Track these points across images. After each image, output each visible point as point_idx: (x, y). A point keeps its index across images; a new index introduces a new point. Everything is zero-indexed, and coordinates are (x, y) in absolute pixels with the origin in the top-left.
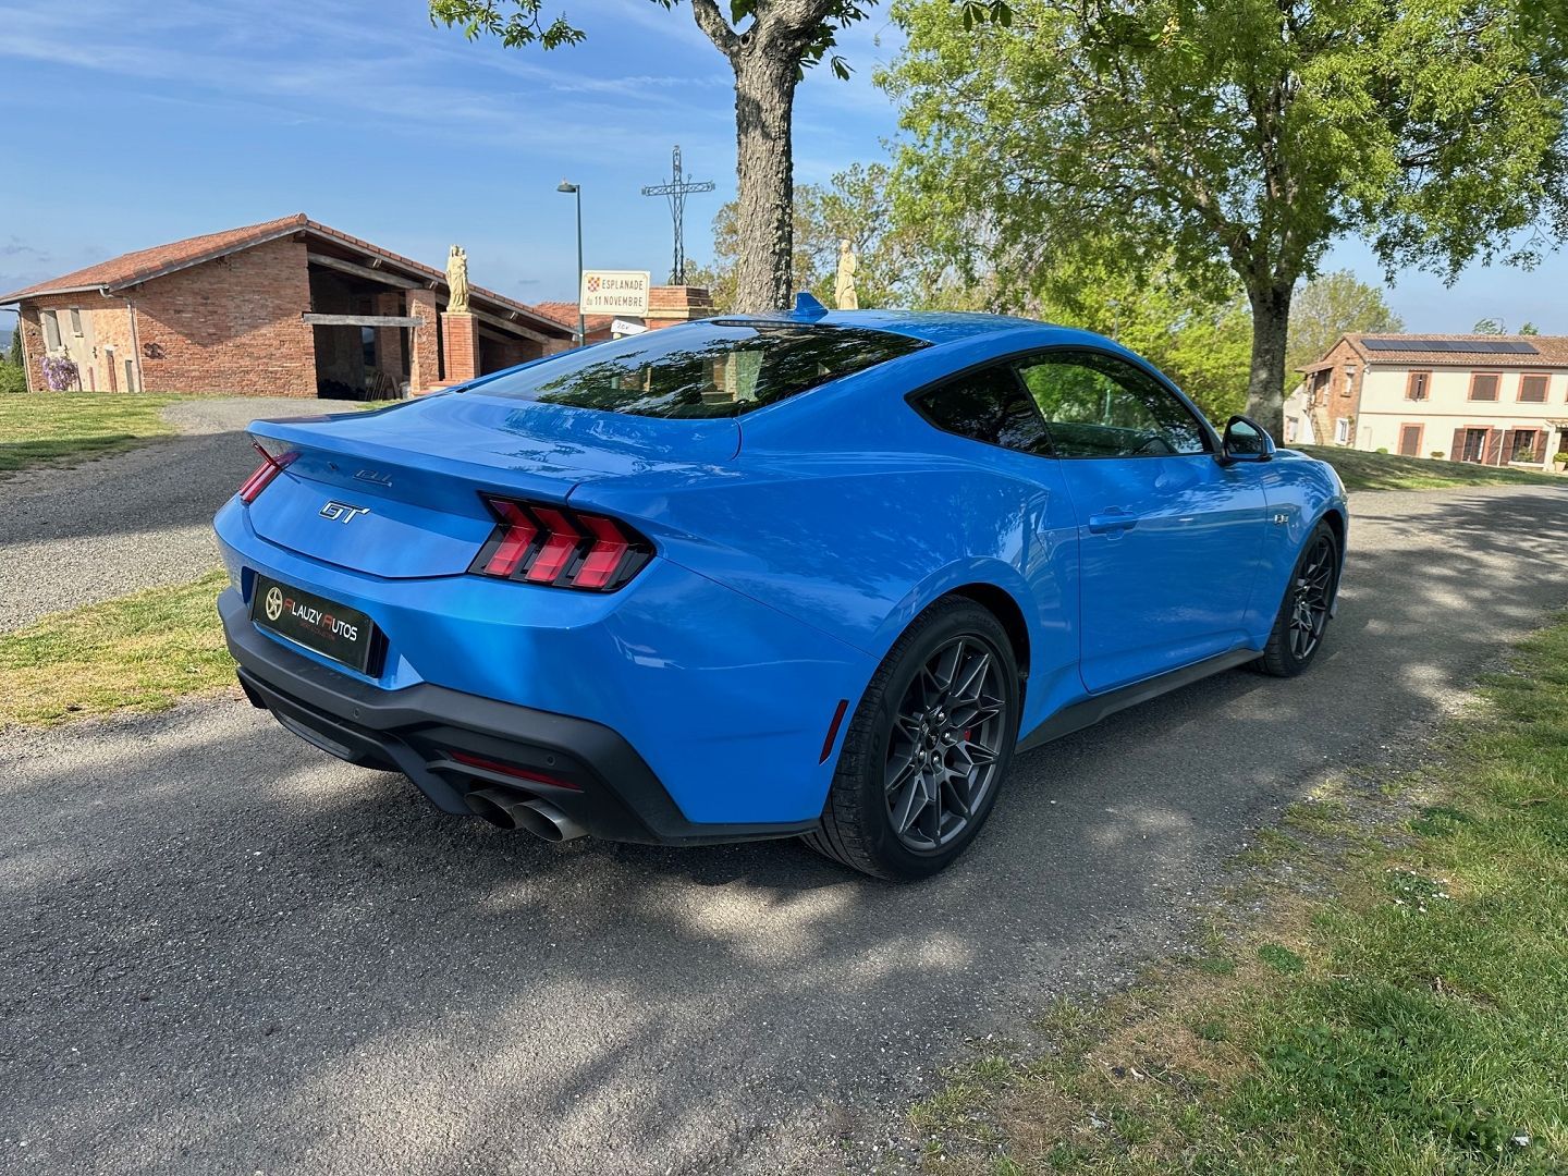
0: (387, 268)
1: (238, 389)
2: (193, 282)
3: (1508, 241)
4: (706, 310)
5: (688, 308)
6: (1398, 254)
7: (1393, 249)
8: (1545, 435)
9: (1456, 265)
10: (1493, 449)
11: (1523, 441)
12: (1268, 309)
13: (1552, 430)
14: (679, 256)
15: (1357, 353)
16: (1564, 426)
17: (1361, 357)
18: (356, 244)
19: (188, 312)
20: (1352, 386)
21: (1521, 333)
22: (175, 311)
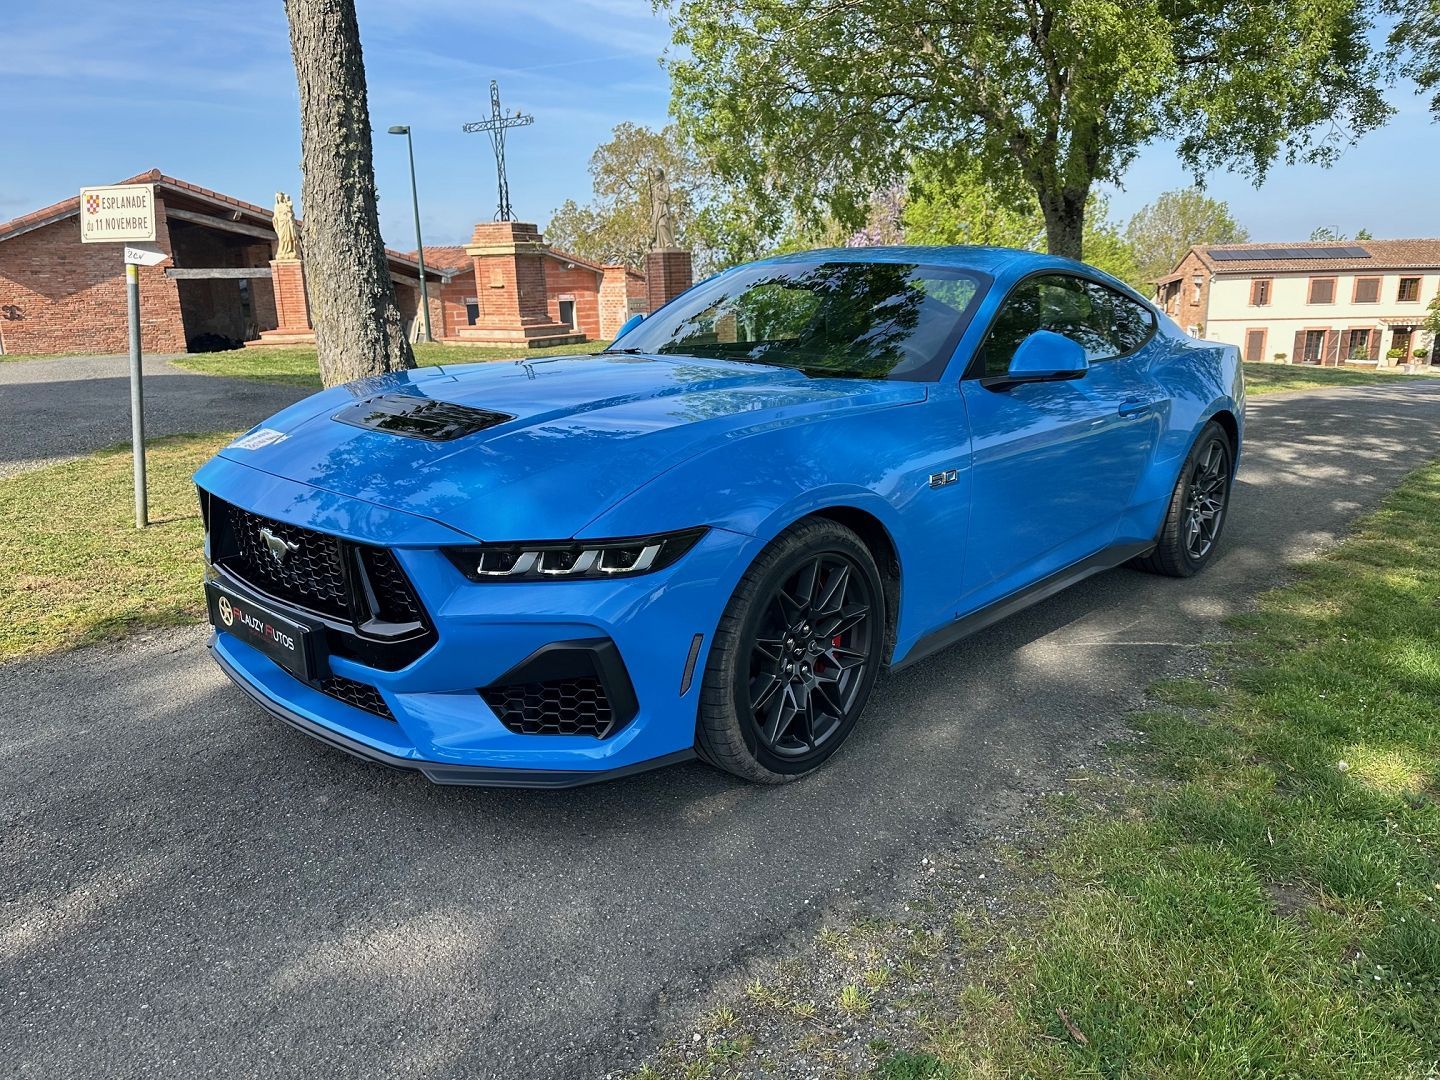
0: (246, 219)
1: (104, 347)
2: (49, 242)
3: (1308, 137)
4: (534, 246)
5: (514, 243)
6: (1203, 156)
7: (1197, 152)
8: (1378, 333)
9: (1262, 166)
10: (1331, 349)
11: (1358, 340)
12: (1061, 217)
13: (1385, 328)
14: (504, 192)
15: (1204, 264)
16: (1395, 324)
17: (1207, 268)
18: (214, 197)
19: (45, 273)
20: (1200, 296)
21: (1357, 238)
22: (32, 272)
